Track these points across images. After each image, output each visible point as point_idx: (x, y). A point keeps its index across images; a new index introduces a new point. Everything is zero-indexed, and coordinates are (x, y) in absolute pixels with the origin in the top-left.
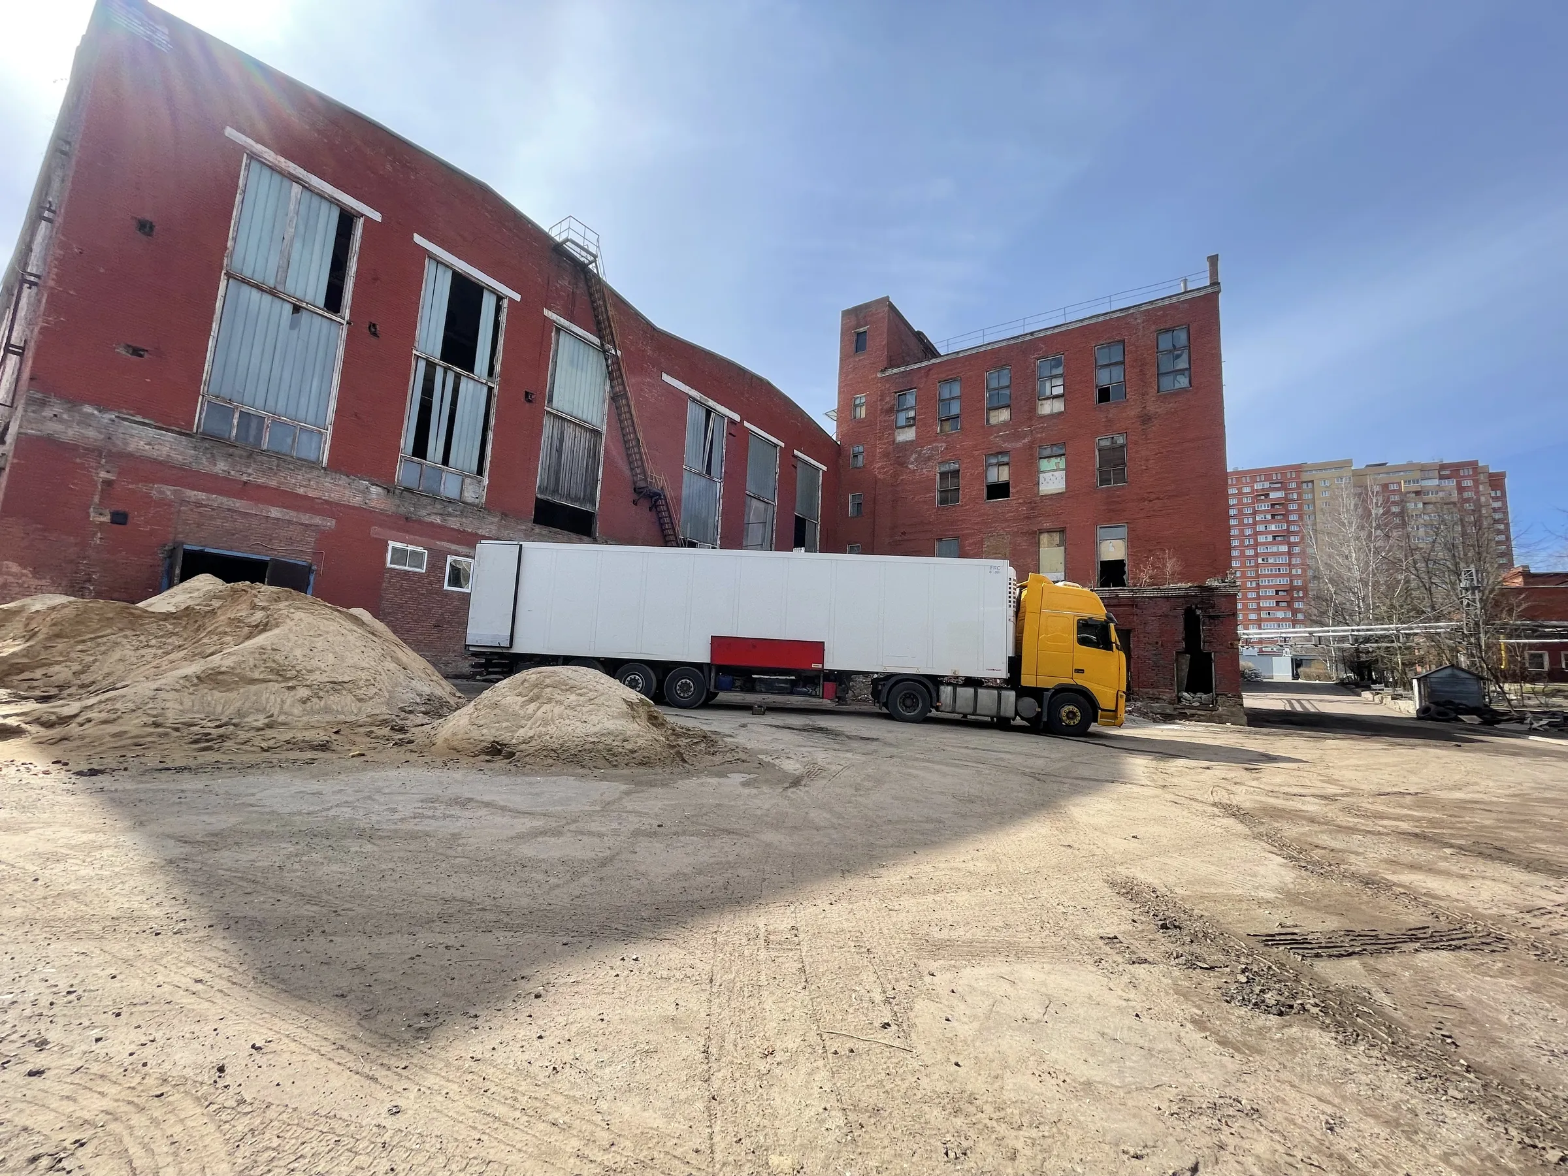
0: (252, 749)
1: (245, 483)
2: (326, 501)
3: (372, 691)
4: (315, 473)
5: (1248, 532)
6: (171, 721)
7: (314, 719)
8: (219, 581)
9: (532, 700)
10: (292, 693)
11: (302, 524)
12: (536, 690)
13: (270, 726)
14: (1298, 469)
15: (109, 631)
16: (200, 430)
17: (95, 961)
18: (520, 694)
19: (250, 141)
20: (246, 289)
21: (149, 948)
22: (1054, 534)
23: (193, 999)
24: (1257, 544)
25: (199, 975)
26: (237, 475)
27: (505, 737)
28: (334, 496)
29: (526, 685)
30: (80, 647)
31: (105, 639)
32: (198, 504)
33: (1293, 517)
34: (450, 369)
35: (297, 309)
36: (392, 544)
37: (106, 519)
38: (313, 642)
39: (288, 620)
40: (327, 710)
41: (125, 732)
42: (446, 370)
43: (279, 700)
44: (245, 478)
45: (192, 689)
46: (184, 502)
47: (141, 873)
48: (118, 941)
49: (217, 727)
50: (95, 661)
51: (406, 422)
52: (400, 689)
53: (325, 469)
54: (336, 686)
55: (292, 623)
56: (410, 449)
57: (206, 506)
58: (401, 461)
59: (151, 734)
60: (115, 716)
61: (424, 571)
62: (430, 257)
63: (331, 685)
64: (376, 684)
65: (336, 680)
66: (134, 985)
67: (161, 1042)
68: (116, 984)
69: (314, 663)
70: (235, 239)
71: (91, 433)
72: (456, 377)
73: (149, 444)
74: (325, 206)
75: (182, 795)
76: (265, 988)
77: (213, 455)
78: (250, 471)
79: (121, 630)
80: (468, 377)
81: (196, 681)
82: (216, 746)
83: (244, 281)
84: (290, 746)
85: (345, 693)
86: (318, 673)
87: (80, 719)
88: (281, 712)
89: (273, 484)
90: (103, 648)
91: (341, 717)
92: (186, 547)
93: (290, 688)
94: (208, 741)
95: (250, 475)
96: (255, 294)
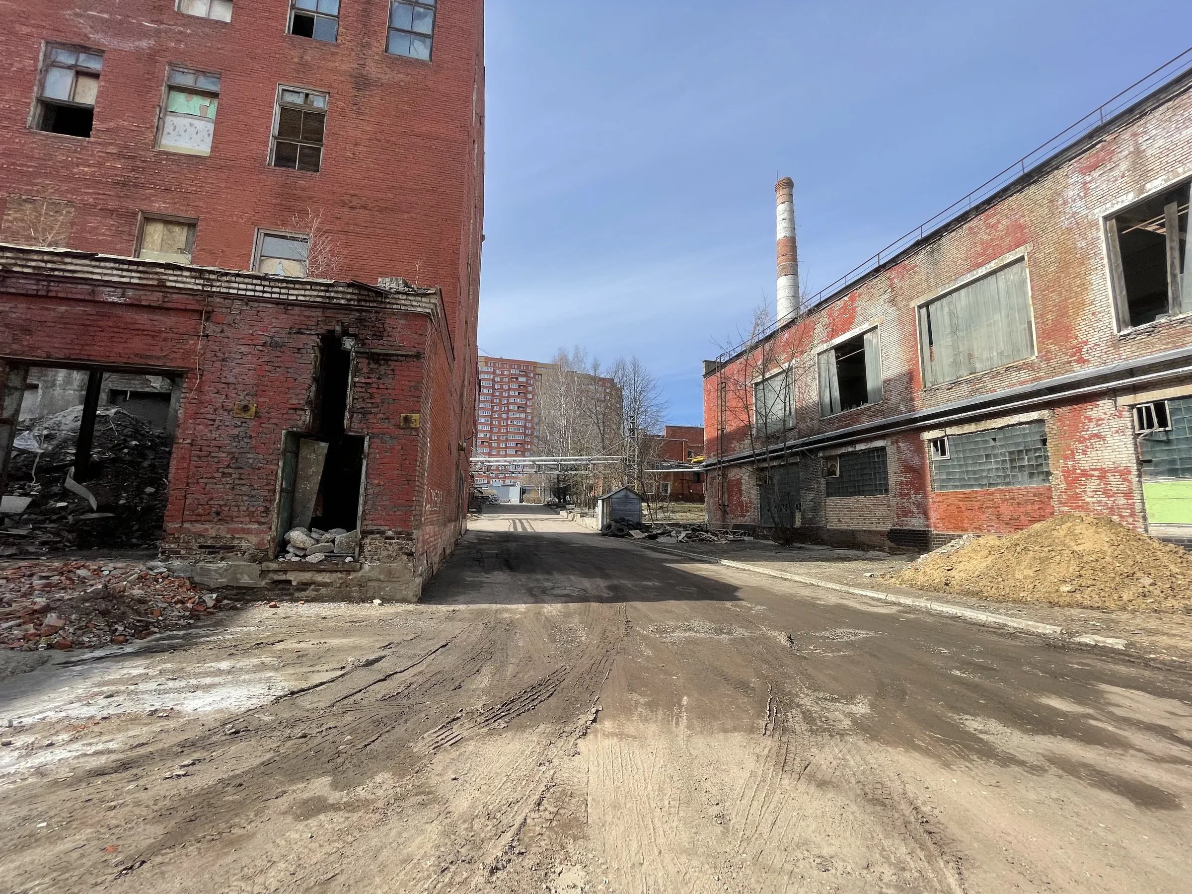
5: (505, 402)
14: (535, 365)
22: (177, 229)
24: (508, 410)
33: (529, 396)
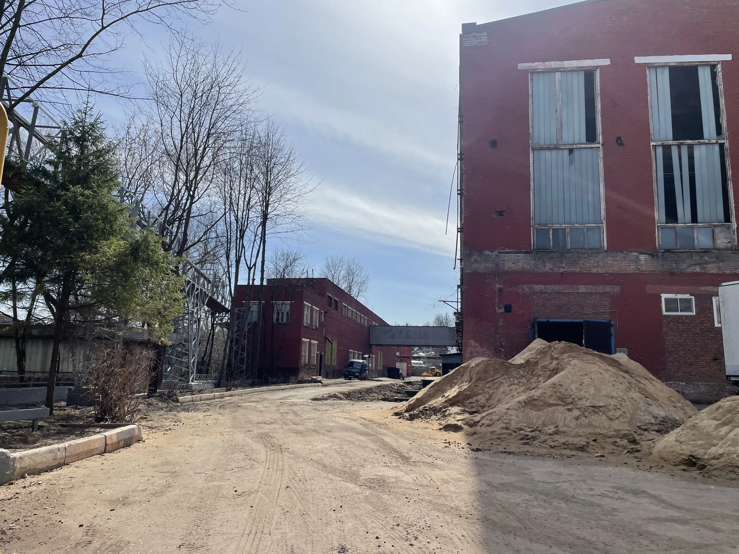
0: (546, 446)
1: (562, 273)
2: (610, 273)
3: (619, 413)
4: (601, 256)
6: (512, 427)
7: (581, 431)
8: (545, 342)
9: (724, 424)
10: (570, 413)
11: (599, 293)
12: (729, 416)
13: (556, 433)
15: (498, 376)
16: (535, 248)
17: (440, 520)
18: (715, 419)
19: (530, 64)
20: (543, 153)
21: (456, 520)
23: (458, 541)
25: (465, 534)
26: (558, 269)
27: (699, 452)
28: (616, 269)
29: (721, 410)
30: (487, 386)
31: (496, 381)
32: (542, 293)
34: (682, 144)
35: (571, 151)
36: (664, 296)
37: (502, 310)
38: (582, 379)
39: (568, 366)
40: (590, 425)
41: (495, 431)
42: (679, 146)
43: (563, 417)
44: (562, 270)
45: (522, 409)
46: (534, 293)
47: (468, 494)
48: (449, 515)
49: (532, 431)
50: (494, 393)
51: (656, 199)
52: (639, 412)
53: (606, 251)
54: (595, 409)
55: (570, 367)
56: (663, 218)
57: (545, 293)
58: (658, 230)
59: (504, 434)
60: (491, 423)
61: (694, 313)
62: (649, 68)
63: (592, 409)
64: (622, 409)
65: (595, 405)
66: (446, 531)
67: (442, 549)
68: (441, 528)
69: (582, 393)
70: (533, 126)
71: (489, 265)
72: (688, 148)
73: (513, 263)
74: (575, 75)
75: (501, 465)
76: (481, 545)
77: (544, 261)
78: (563, 265)
79: (503, 375)
80: (700, 144)
81: (524, 404)
82: (530, 443)
83: (542, 149)
84: (565, 446)
85: (601, 414)
86: (584, 400)
87: (480, 424)
88: (565, 425)
89: (578, 270)
90: (496, 386)
91: (598, 430)
92: (538, 320)
93: (570, 410)
94: (527, 439)
95: (564, 268)
96: (548, 153)
